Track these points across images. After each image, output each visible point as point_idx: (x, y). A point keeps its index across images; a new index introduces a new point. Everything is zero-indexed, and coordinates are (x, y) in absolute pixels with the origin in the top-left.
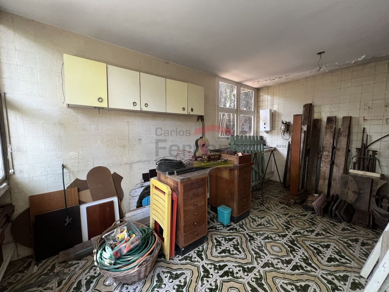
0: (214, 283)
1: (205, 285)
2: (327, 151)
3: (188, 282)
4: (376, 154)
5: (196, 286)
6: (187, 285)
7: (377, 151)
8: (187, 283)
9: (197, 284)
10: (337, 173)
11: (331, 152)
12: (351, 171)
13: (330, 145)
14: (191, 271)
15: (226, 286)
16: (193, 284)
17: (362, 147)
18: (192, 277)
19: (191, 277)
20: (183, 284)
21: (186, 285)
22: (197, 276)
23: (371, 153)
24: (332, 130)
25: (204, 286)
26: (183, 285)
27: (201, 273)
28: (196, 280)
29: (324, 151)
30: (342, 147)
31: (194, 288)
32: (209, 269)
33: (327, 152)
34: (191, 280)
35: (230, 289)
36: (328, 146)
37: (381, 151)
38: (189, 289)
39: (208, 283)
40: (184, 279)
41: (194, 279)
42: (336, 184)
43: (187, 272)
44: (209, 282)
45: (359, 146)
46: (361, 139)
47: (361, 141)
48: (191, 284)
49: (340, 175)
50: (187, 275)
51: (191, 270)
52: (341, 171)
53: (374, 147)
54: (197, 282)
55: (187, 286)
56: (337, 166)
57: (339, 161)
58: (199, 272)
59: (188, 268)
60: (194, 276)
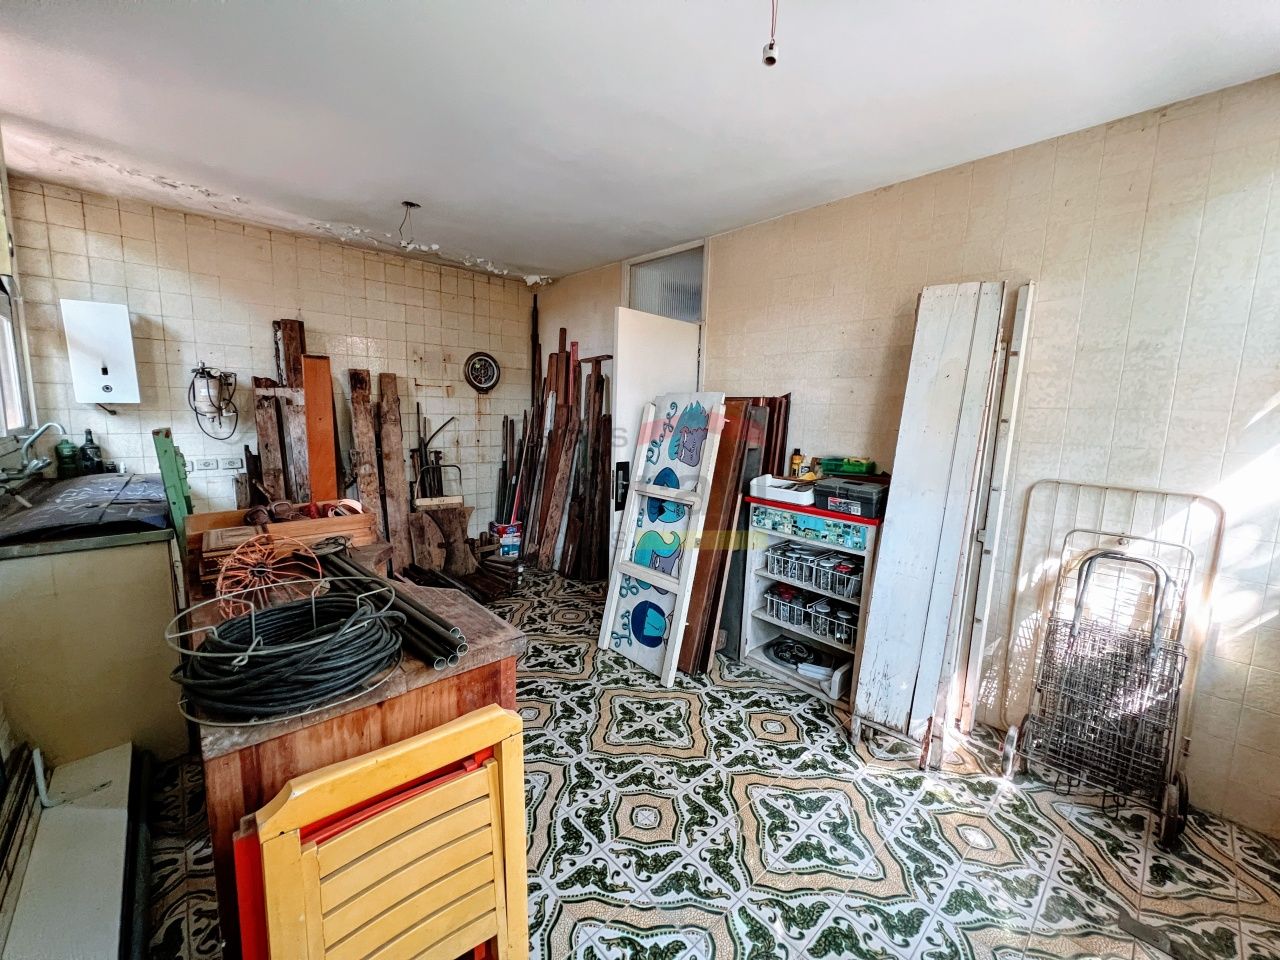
0: (621, 857)
1: (628, 880)
2: (365, 463)
3: (621, 934)
4: (441, 458)
5: (632, 906)
6: (630, 936)
7: (440, 452)
8: (625, 934)
9: (627, 905)
10: (398, 515)
11: (375, 464)
12: (420, 502)
13: (370, 447)
14: (579, 925)
15: (629, 832)
16: (627, 915)
17: (420, 445)
18: (603, 922)
19: (602, 925)
20: (628, 948)
21: (629, 939)
22: (600, 904)
23: (432, 457)
24: (369, 407)
25: (630, 885)
26: (634, 948)
27: (588, 891)
28: (613, 908)
29: (360, 465)
30: (395, 449)
31: (638, 912)
32: (575, 868)
33: (367, 466)
34: (614, 921)
35: (636, 824)
36: (366, 449)
37: (446, 450)
38: (642, 927)
39: (622, 874)
40: (609, 948)
41: (611, 913)
42: (401, 542)
43: (583, 937)
44: (618, 869)
45: (415, 446)
46: (416, 428)
47: (416, 434)
48: (628, 921)
49: (404, 518)
50: (596, 939)
51: (575, 925)
52: (405, 508)
53: (435, 445)
54: (620, 903)
55: (633, 933)
56: (392, 496)
57: (395, 484)
58: (584, 897)
59: (566, 937)
60: (597, 916)
